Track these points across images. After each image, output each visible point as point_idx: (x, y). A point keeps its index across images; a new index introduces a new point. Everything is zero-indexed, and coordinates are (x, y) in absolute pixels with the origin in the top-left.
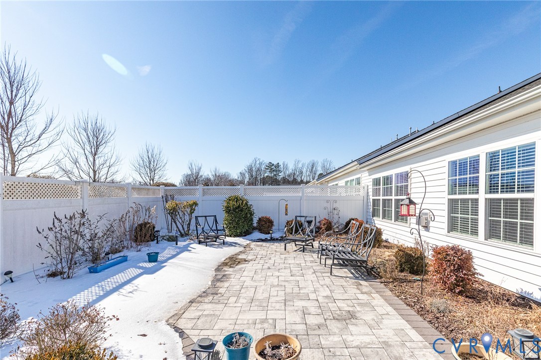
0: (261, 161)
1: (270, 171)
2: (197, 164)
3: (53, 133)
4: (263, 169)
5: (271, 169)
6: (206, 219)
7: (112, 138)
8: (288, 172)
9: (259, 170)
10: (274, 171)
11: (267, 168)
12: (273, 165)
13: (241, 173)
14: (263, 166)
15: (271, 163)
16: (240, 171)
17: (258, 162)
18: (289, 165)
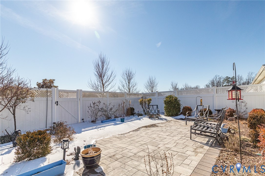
0: (220, 77)
1: (227, 82)
2: (175, 82)
3: (113, 77)
4: (222, 81)
5: (228, 81)
6: (153, 107)
7: (134, 76)
8: (242, 82)
9: (218, 82)
10: (230, 81)
11: (225, 80)
12: (229, 78)
13: (206, 85)
14: (222, 80)
15: (227, 77)
16: (206, 84)
17: (218, 77)
18: (243, 77)
